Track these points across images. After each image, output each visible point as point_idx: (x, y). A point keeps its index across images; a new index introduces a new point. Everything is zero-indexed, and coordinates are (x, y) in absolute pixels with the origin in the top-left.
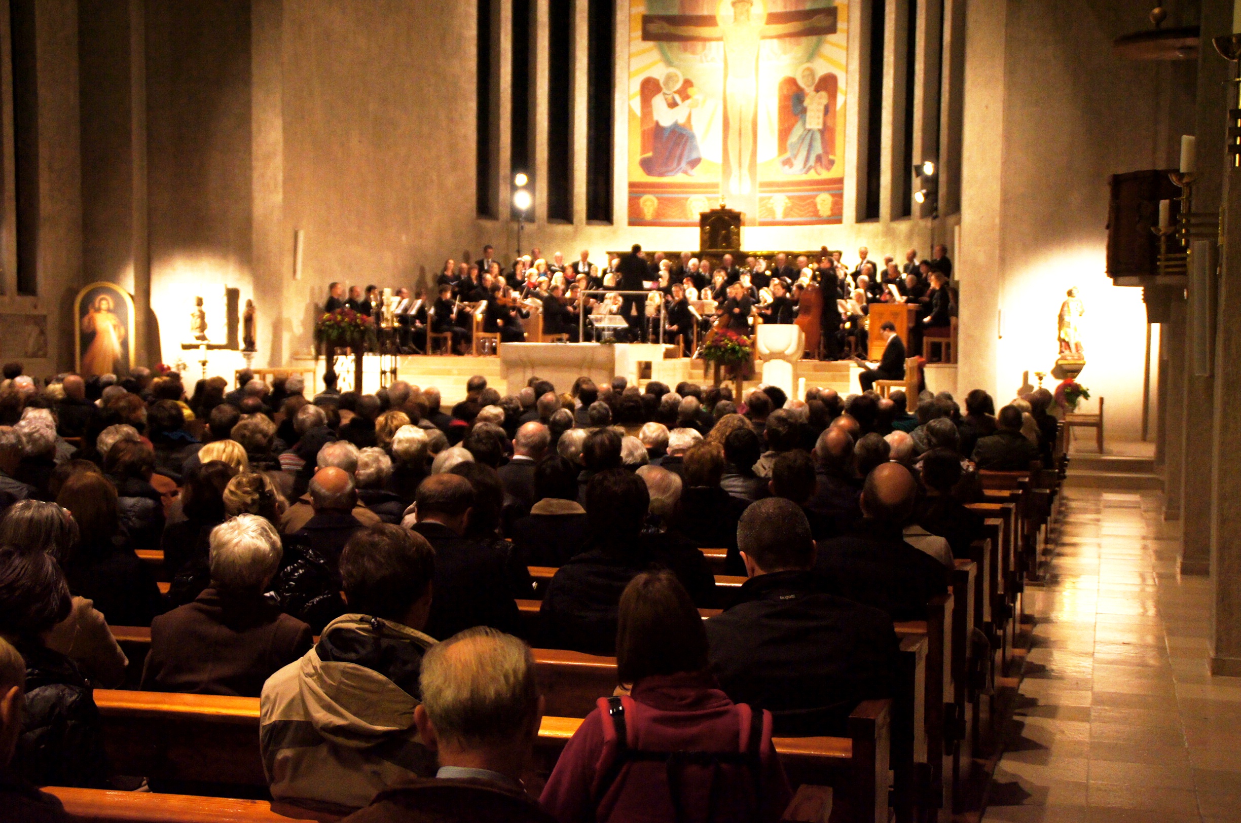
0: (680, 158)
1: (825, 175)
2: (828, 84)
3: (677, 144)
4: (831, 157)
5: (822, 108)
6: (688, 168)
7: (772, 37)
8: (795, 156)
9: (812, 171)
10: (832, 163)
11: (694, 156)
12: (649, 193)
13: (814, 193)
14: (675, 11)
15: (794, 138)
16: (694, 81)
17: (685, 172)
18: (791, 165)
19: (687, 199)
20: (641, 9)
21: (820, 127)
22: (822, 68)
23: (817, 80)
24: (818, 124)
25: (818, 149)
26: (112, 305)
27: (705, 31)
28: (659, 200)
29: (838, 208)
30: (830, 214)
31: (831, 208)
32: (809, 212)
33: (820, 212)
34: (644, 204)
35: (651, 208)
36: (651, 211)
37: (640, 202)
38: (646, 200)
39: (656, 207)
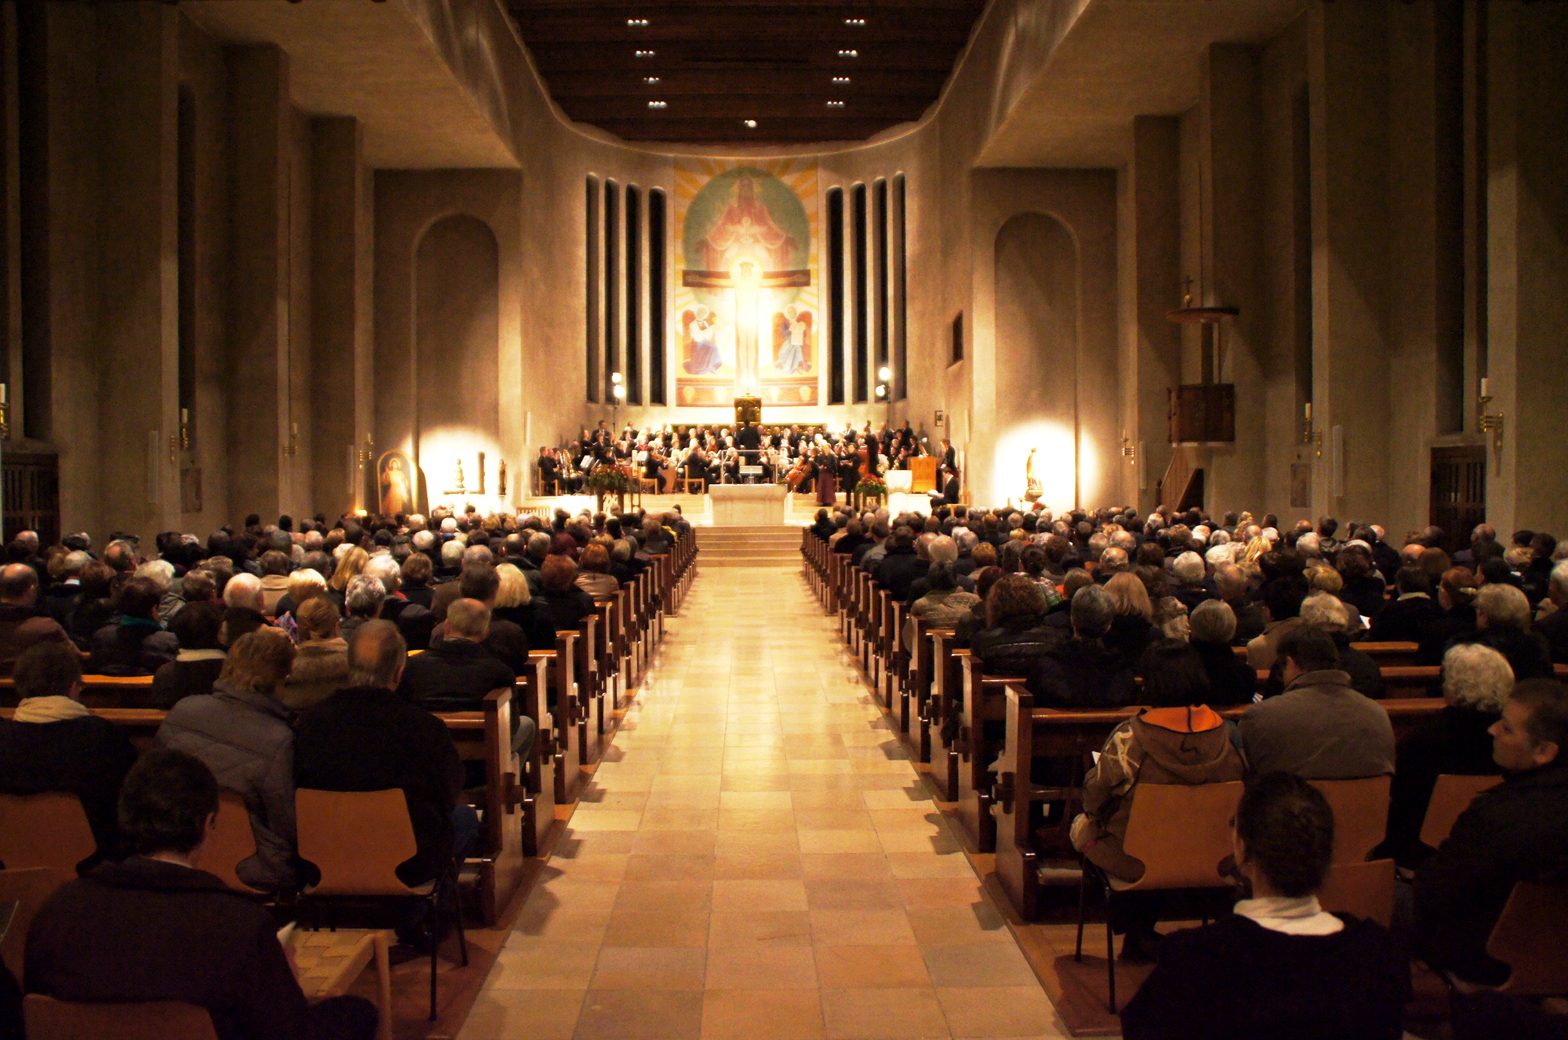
0: (709, 362)
1: (805, 374)
2: (805, 318)
3: (706, 354)
4: (809, 363)
5: (802, 332)
6: (713, 369)
7: (765, 287)
8: (785, 362)
9: (796, 372)
10: (809, 367)
11: (717, 361)
12: (689, 385)
13: (798, 386)
14: (703, 268)
15: (783, 351)
16: (716, 313)
17: (712, 372)
18: (782, 368)
19: (713, 389)
20: (682, 267)
21: (801, 344)
22: (801, 308)
23: (798, 315)
24: (800, 342)
25: (800, 357)
26: (399, 466)
27: (721, 282)
28: (695, 390)
29: (815, 396)
30: (809, 400)
31: (810, 396)
32: (795, 398)
33: (803, 398)
34: (686, 393)
35: (691, 395)
36: (691, 397)
37: (683, 391)
38: (688, 390)
39: (694, 394)
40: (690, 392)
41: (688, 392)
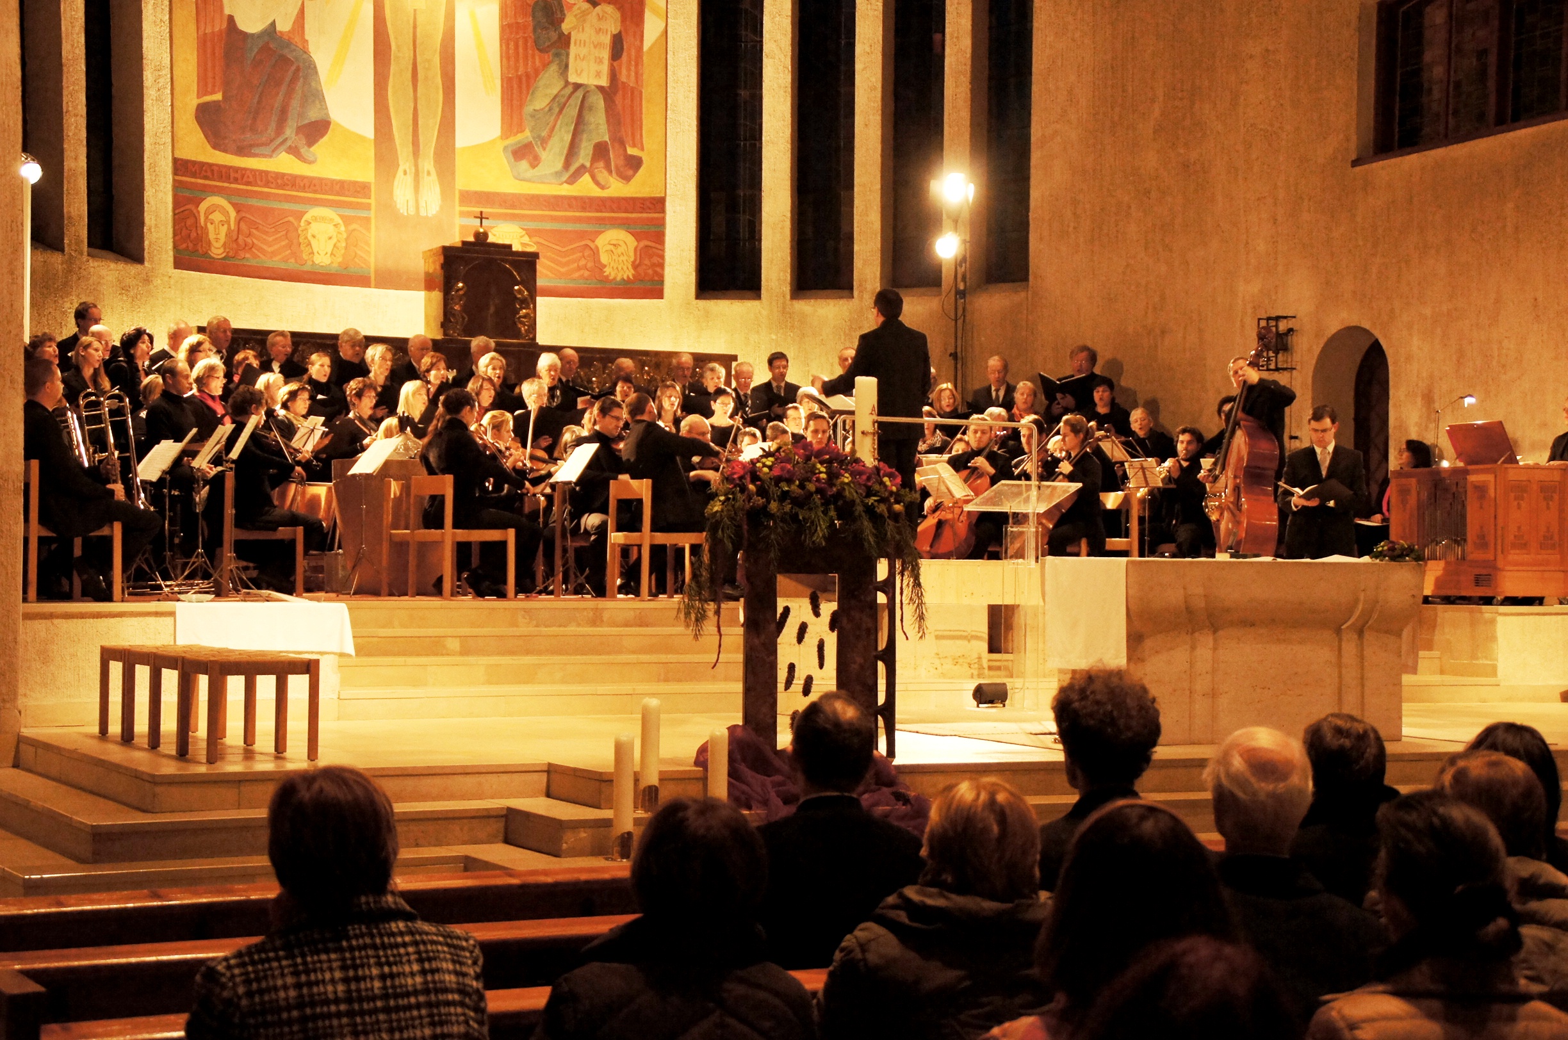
0: (283, 114)
1: (616, 188)
3: (275, 80)
6: (301, 142)
8: (544, 142)
11: (313, 115)
12: (218, 191)
13: (592, 227)
15: (539, 102)
17: (294, 151)
18: (535, 162)
21: (604, 82)
24: (598, 74)
25: (599, 128)
28: (238, 212)
29: (654, 265)
30: (631, 277)
31: (633, 262)
32: (579, 268)
33: (607, 271)
34: (207, 218)
35: (224, 230)
36: (222, 237)
37: (199, 212)
38: (211, 210)
39: (232, 227)
40: (217, 217)
41: (211, 217)
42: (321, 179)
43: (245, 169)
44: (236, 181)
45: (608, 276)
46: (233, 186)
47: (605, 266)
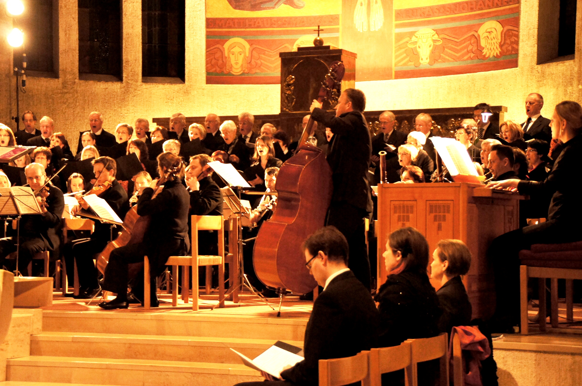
13: (476, 22)
17: (290, 2)
28: (251, 45)
29: (512, 43)
30: (499, 54)
31: (500, 43)
32: (468, 52)
33: (485, 51)
34: (229, 51)
35: (241, 58)
36: (240, 62)
37: (224, 48)
38: (233, 46)
39: (247, 55)
40: (237, 50)
41: (233, 50)
42: (307, 17)
43: (257, 18)
44: (250, 26)
45: (485, 55)
46: (248, 30)
47: (484, 48)
